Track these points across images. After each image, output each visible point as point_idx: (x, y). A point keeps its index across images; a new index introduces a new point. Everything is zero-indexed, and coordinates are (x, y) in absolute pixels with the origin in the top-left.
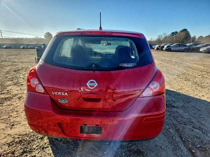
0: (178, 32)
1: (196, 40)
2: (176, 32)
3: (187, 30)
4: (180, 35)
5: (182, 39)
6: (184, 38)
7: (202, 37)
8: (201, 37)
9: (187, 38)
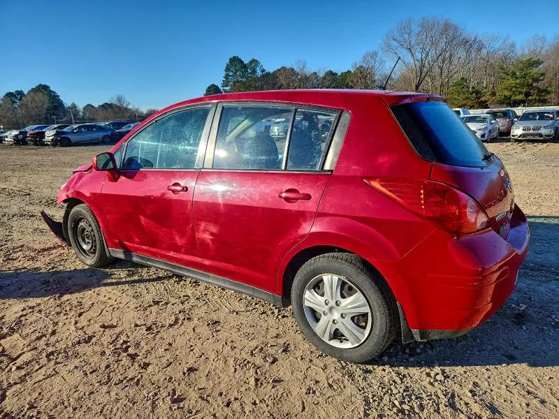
0: (25, 93)
1: (81, 114)
2: (20, 93)
3: (49, 87)
4: (33, 100)
5: (44, 111)
6: (48, 110)
7: (92, 106)
8: (89, 107)
9: (55, 108)
